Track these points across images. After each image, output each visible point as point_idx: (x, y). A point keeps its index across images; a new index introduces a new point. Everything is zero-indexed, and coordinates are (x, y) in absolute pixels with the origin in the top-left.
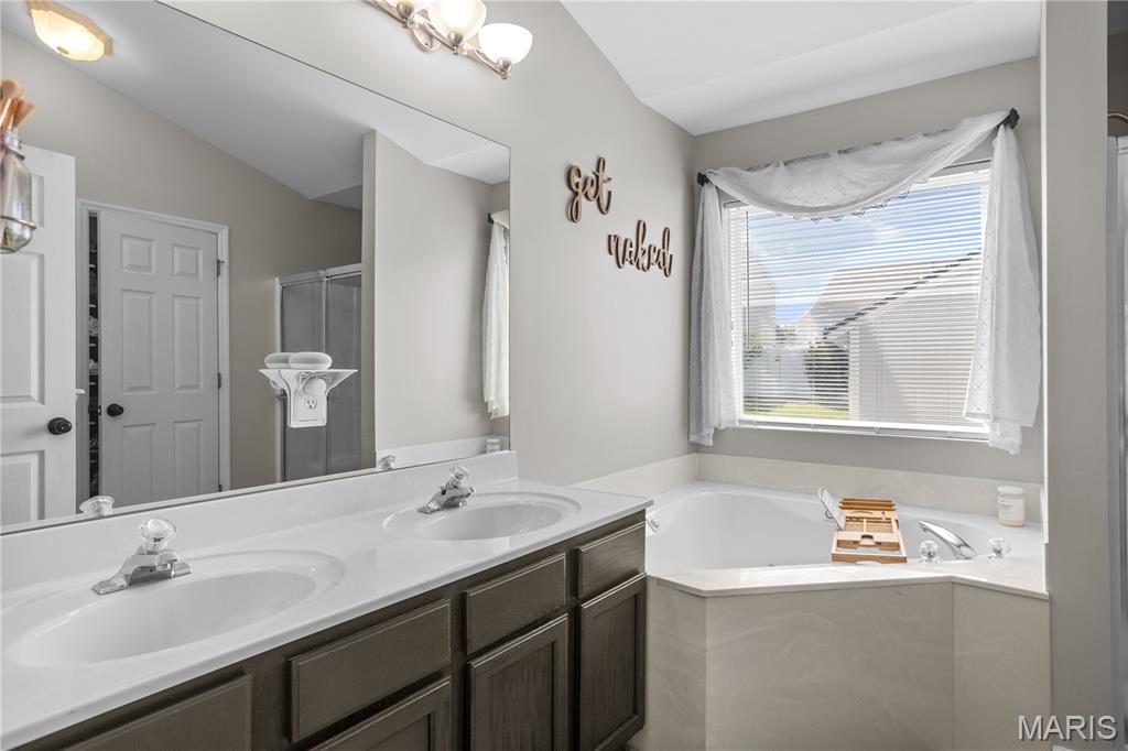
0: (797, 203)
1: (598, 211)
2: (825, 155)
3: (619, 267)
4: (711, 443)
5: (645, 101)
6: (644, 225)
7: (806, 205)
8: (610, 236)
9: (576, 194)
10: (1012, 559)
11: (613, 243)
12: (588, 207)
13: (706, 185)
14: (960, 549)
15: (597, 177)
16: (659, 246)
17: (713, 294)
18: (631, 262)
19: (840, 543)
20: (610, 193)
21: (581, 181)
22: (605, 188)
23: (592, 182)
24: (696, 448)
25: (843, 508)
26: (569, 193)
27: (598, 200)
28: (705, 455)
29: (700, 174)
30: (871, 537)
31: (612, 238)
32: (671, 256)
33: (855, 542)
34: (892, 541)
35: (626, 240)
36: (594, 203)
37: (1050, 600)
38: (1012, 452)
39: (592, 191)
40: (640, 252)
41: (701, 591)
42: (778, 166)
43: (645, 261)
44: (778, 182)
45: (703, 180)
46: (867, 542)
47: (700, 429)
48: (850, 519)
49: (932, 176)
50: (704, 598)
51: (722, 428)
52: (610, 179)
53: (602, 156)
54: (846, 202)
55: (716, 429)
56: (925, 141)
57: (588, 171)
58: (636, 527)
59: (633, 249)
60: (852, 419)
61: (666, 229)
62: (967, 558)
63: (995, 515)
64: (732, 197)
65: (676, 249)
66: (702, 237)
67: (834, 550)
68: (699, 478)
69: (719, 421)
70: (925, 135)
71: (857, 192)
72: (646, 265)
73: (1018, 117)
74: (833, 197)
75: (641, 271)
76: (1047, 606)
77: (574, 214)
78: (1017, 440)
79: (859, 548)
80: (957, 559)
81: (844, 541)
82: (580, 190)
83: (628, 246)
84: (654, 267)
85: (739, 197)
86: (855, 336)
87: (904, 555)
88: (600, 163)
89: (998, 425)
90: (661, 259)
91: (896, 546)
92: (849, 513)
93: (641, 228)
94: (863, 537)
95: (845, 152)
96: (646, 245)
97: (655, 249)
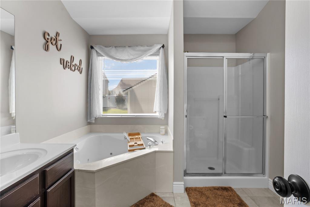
0: (118, 58)
1: (56, 49)
2: (125, 47)
3: (64, 69)
4: (94, 122)
6: (73, 57)
7: (120, 58)
8: (61, 59)
9: (48, 42)
10: (165, 143)
11: (62, 61)
12: (52, 48)
13: (93, 49)
14: (155, 143)
15: (56, 38)
16: (78, 65)
17: (94, 80)
18: (69, 68)
19: (130, 146)
20: (61, 45)
21: (49, 38)
22: (59, 43)
23: (54, 39)
24: (90, 123)
25: (129, 136)
26: (44, 41)
27: (57, 46)
28: (92, 125)
29: (91, 46)
30: (136, 143)
31: (62, 60)
32: (82, 68)
33: (133, 145)
34: (141, 143)
35: (67, 61)
36: (55, 47)
37: (174, 152)
38: (163, 119)
39: (54, 42)
40: (72, 66)
41: (93, 171)
42: (113, 47)
43: (73, 68)
44: (113, 52)
45: (92, 47)
46: (136, 145)
47: (90, 118)
48: (131, 139)
49: (148, 56)
50: (94, 173)
51: (97, 117)
52: (61, 40)
53: (58, 32)
54: (129, 59)
55: (95, 118)
56: (148, 48)
57: (53, 35)
58: (70, 155)
59: (70, 64)
60: (129, 113)
61: (80, 60)
62: (157, 145)
63: (159, 133)
64: (100, 54)
65: (84, 66)
66: (92, 63)
67: (129, 148)
68: (91, 132)
69: (96, 115)
70: (147, 46)
71: (132, 57)
72: (74, 69)
73: (164, 46)
74: (127, 58)
75: (72, 71)
76: (173, 153)
77: (47, 49)
78: (164, 116)
79: (134, 147)
80: (155, 145)
81: (131, 145)
82: (49, 41)
83: (68, 62)
84: (76, 71)
85: (102, 54)
86: (129, 93)
87: (145, 147)
88: (57, 34)
89: (160, 113)
90: (79, 68)
91: (142, 145)
92: (130, 137)
94: (135, 143)
95: (130, 47)
96: (74, 64)
97: (77, 65)
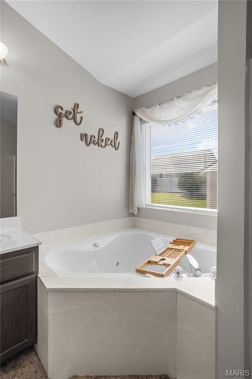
1: (74, 124)
2: (172, 99)
3: (87, 145)
4: (136, 213)
5: (104, 82)
6: (103, 130)
8: (82, 134)
9: (60, 116)
11: (83, 137)
13: (135, 116)
14: (197, 271)
15: (74, 111)
16: (112, 138)
18: (94, 144)
19: (149, 262)
20: (82, 117)
21: (63, 112)
22: (79, 115)
23: (71, 112)
24: (132, 215)
25: (171, 243)
26: (56, 117)
27: (75, 120)
28: (134, 217)
29: (132, 112)
30: (165, 260)
32: (119, 142)
33: (156, 262)
34: (170, 263)
35: (92, 136)
36: (72, 121)
37: (216, 309)
39: (70, 116)
40: (100, 141)
41: (46, 288)
42: (157, 105)
43: (103, 144)
44: (158, 111)
45: (134, 114)
47: (132, 208)
48: (169, 249)
50: (47, 291)
51: (141, 207)
52: (82, 112)
53: (77, 103)
55: (138, 208)
56: (208, 88)
57: (69, 108)
59: (96, 139)
61: (116, 132)
64: (144, 120)
65: (122, 139)
68: (134, 226)
69: (139, 204)
70: (208, 86)
71: (186, 112)
75: (101, 147)
76: (214, 312)
77: (58, 124)
81: (151, 261)
82: (63, 115)
83: (93, 138)
84: (109, 147)
87: (164, 273)
88: (76, 106)
90: (113, 143)
93: (101, 131)
94: (162, 260)
95: (179, 97)
96: (104, 138)
97: (109, 139)
